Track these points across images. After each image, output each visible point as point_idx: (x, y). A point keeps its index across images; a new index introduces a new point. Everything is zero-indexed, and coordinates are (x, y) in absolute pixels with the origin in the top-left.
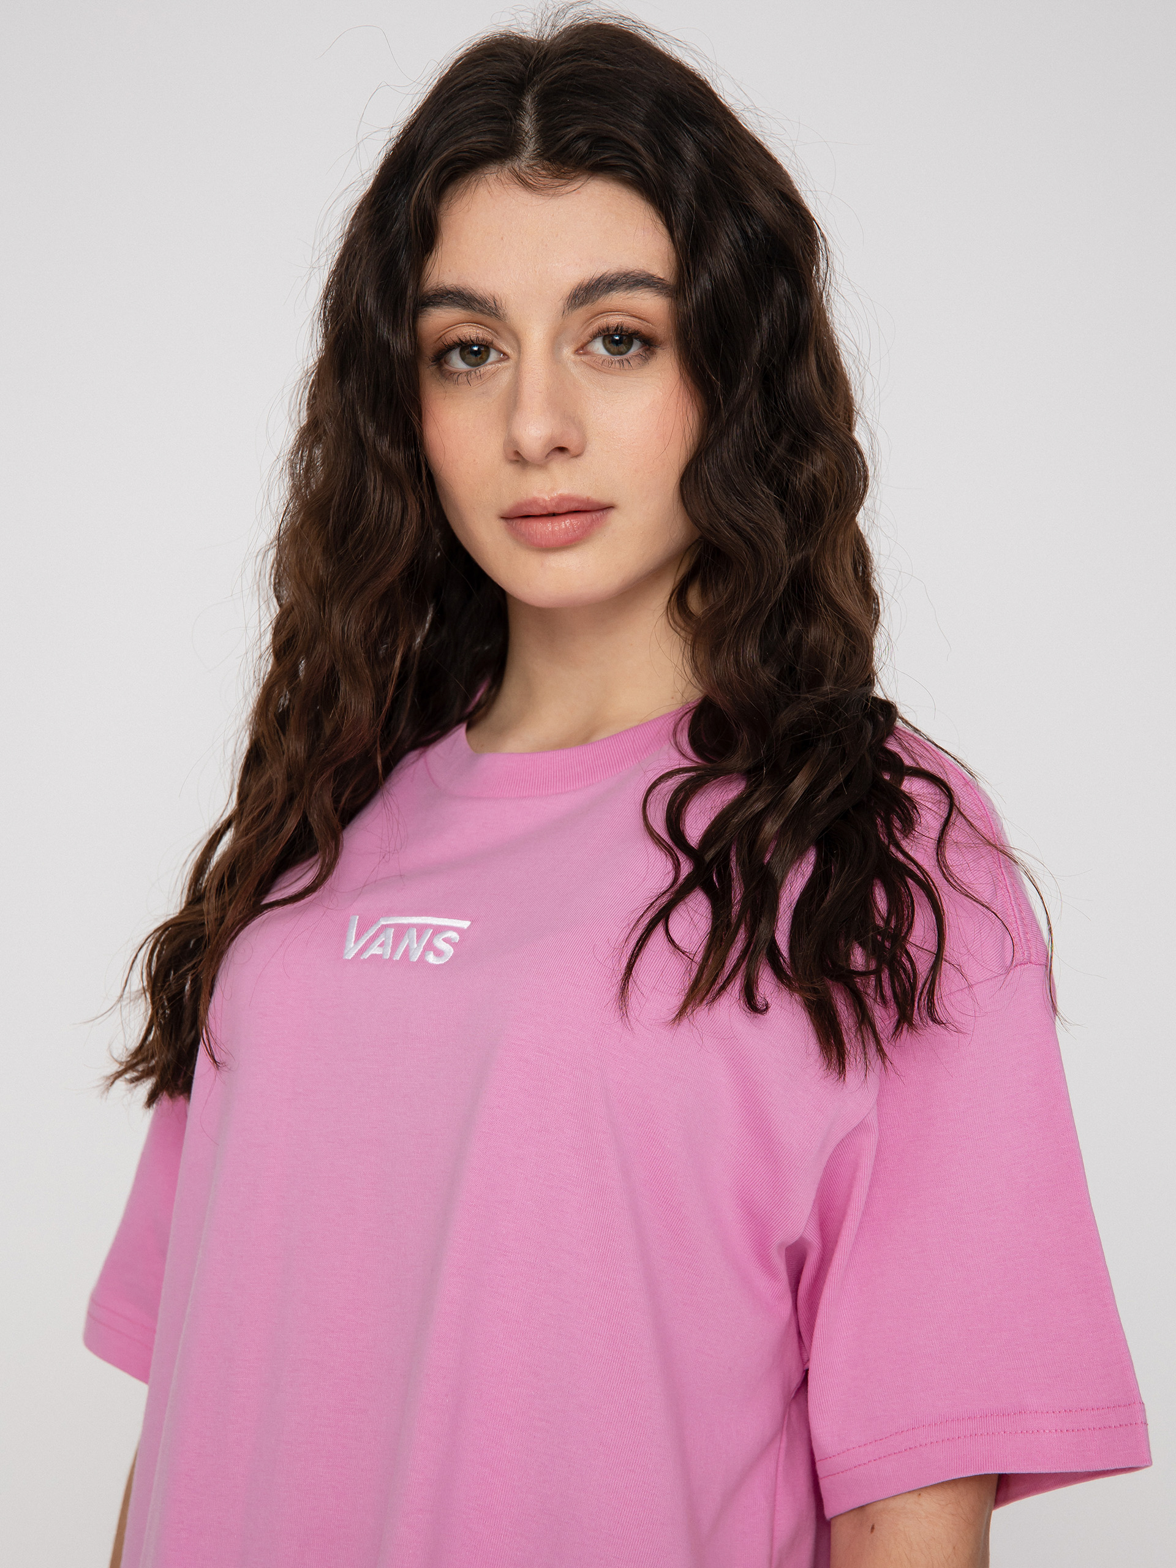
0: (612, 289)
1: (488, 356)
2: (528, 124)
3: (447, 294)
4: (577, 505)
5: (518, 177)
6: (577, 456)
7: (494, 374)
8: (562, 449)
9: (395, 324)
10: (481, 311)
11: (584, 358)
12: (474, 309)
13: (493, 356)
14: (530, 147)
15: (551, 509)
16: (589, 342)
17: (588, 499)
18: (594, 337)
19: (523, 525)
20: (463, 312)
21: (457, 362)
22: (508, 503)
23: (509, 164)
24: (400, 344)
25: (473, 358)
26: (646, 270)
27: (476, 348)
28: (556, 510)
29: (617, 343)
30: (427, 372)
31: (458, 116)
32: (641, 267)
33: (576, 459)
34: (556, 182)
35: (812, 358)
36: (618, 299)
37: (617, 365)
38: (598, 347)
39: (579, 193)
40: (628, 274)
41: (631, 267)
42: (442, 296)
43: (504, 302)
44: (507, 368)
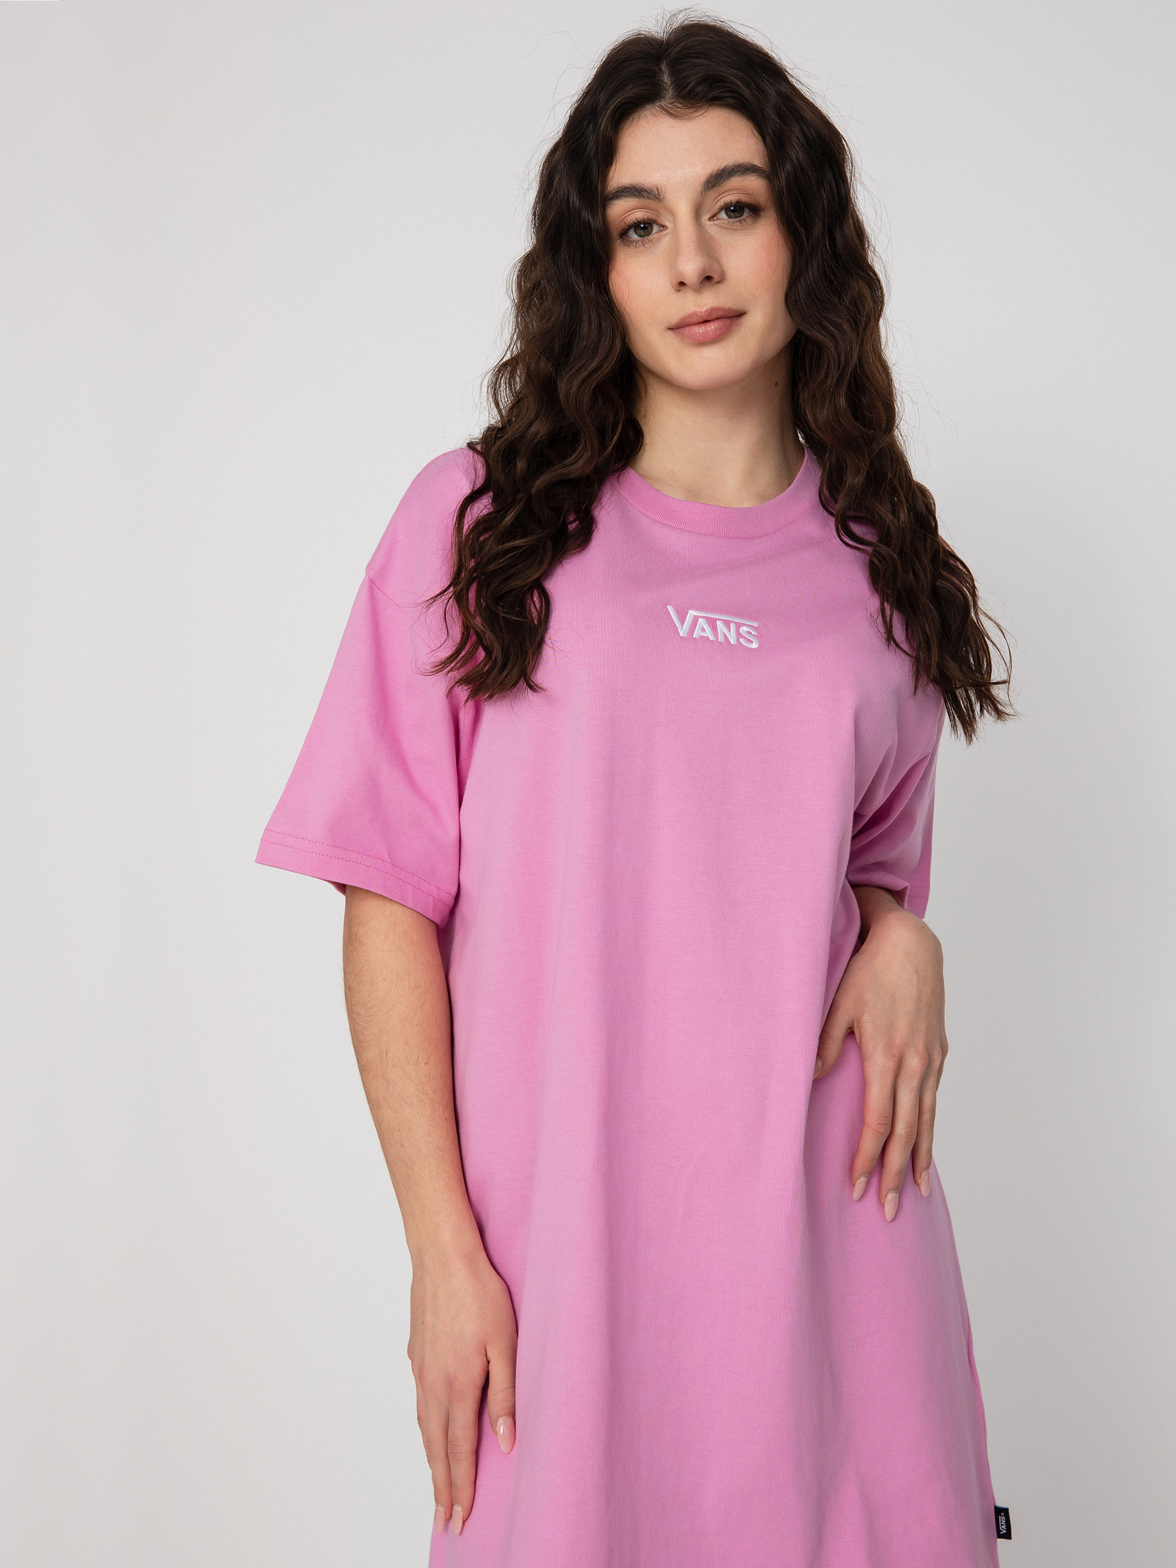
0: (731, 176)
1: (652, 230)
2: (666, 79)
3: (626, 190)
4: (722, 313)
5: (664, 109)
6: (719, 282)
7: (659, 239)
8: (709, 278)
9: (593, 212)
10: (649, 198)
11: (717, 222)
12: (643, 196)
13: (655, 228)
14: (670, 93)
15: (705, 318)
16: (718, 213)
17: (730, 309)
18: (721, 209)
19: (687, 330)
20: (636, 200)
21: (633, 236)
22: (675, 318)
23: (657, 104)
24: (596, 224)
25: (642, 232)
26: (750, 162)
27: (642, 226)
28: (709, 319)
29: (732, 211)
30: (618, 243)
31: (622, 78)
32: (747, 161)
33: (720, 285)
34: (688, 111)
35: (851, 221)
36: (736, 181)
37: (738, 223)
38: (723, 215)
39: (704, 117)
40: (740, 165)
41: (741, 161)
42: (622, 192)
43: (663, 190)
44: (666, 234)
